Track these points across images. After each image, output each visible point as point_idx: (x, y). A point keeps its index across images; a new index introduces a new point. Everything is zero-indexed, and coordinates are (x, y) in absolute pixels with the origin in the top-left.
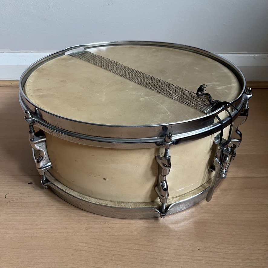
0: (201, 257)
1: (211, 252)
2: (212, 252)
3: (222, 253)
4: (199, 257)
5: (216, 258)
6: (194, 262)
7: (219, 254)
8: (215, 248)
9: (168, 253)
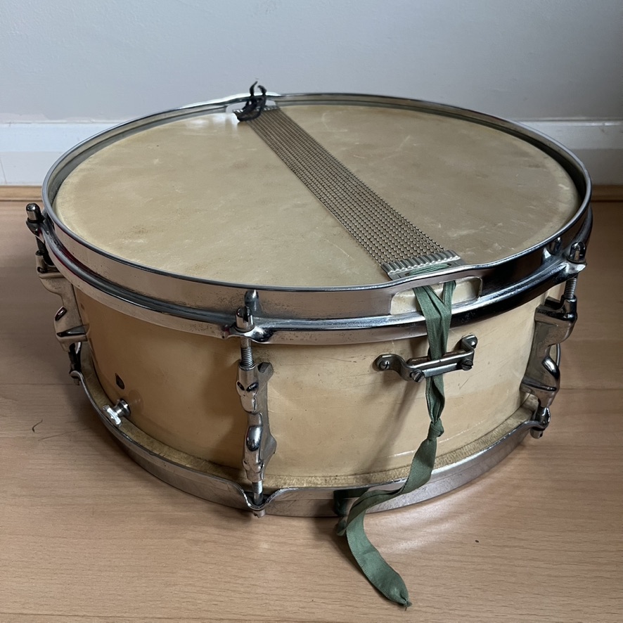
0: (483, 557)
1: (504, 546)
4: (479, 556)
5: (518, 559)
6: (465, 569)
7: (525, 550)
8: (515, 538)
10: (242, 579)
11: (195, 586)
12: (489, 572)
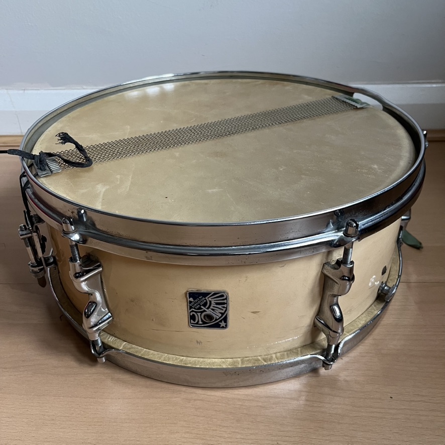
0: (397, 409)
1: (411, 401)
2: (413, 401)
3: (430, 402)
4: (394, 409)
5: (422, 410)
6: (385, 418)
7: (427, 404)
8: (418, 395)
9: (341, 404)
10: (225, 428)
11: (192, 433)
12: (403, 420)
